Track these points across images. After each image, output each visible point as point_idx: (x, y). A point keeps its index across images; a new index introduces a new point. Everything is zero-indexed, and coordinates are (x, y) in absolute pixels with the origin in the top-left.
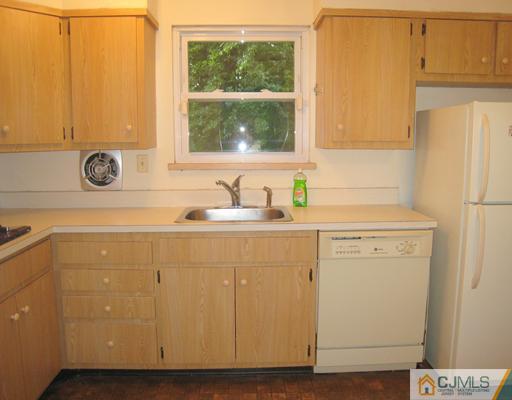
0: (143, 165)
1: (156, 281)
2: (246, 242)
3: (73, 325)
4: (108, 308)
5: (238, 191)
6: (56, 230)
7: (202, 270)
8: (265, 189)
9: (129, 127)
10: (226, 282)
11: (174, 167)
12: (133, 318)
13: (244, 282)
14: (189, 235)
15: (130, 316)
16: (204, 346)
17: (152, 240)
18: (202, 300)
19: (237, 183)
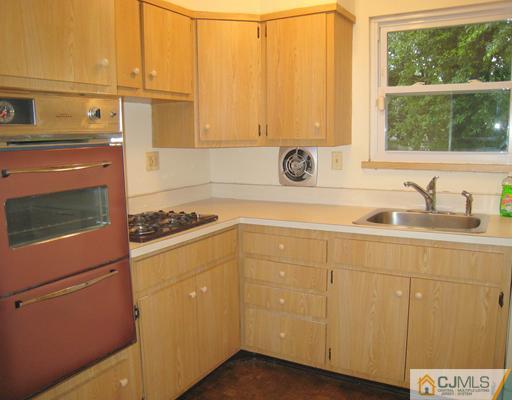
0: (337, 162)
1: (329, 281)
2: (425, 251)
3: (251, 311)
4: (282, 301)
5: (434, 194)
6: (242, 221)
7: (376, 275)
8: (464, 193)
9: (317, 124)
10: (400, 293)
11: (368, 165)
12: (304, 315)
13: (419, 295)
14: (365, 238)
15: (302, 311)
16: (372, 356)
17: (328, 239)
18: (374, 308)
19: (432, 186)
